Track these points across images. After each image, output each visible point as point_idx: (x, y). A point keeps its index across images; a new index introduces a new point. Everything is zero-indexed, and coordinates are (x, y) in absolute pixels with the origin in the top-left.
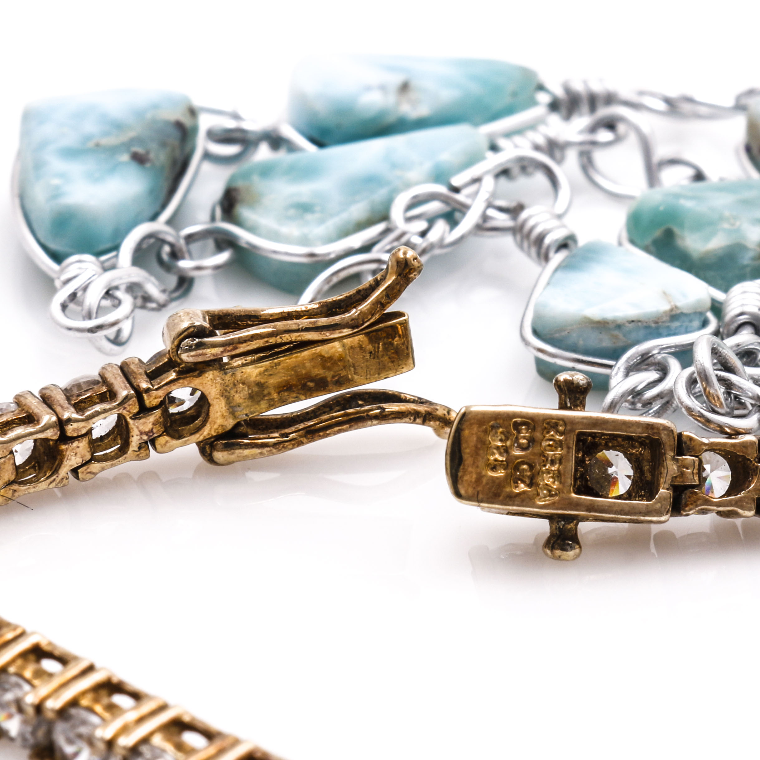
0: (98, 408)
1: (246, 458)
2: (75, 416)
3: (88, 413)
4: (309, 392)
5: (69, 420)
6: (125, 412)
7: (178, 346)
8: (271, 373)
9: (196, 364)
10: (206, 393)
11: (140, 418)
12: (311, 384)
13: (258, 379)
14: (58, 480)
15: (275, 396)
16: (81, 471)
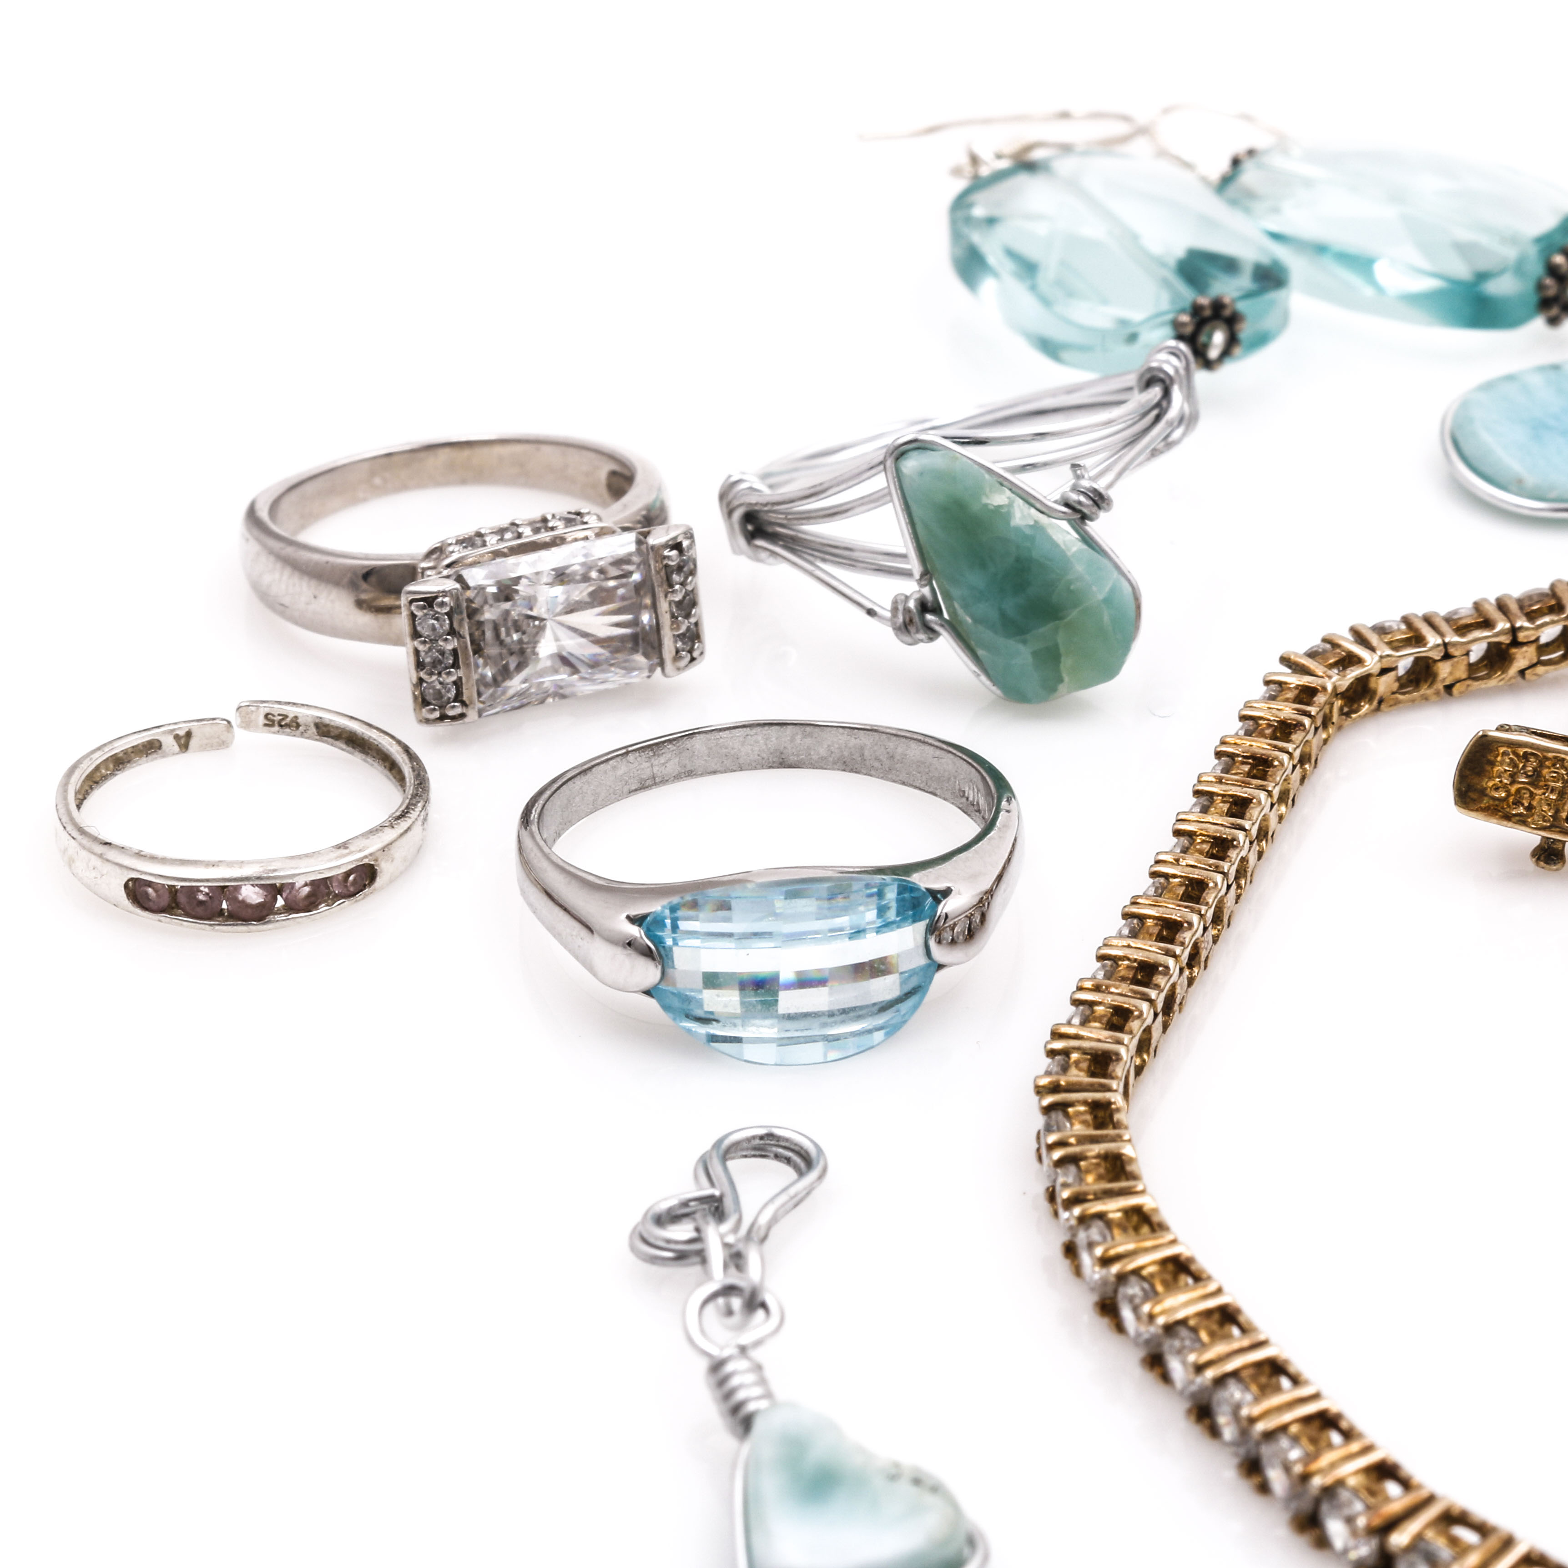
0: (1547, 619)
2: (1527, 624)
3: (1539, 622)
5: (1522, 628)
14: (1507, 678)
16: (1527, 672)
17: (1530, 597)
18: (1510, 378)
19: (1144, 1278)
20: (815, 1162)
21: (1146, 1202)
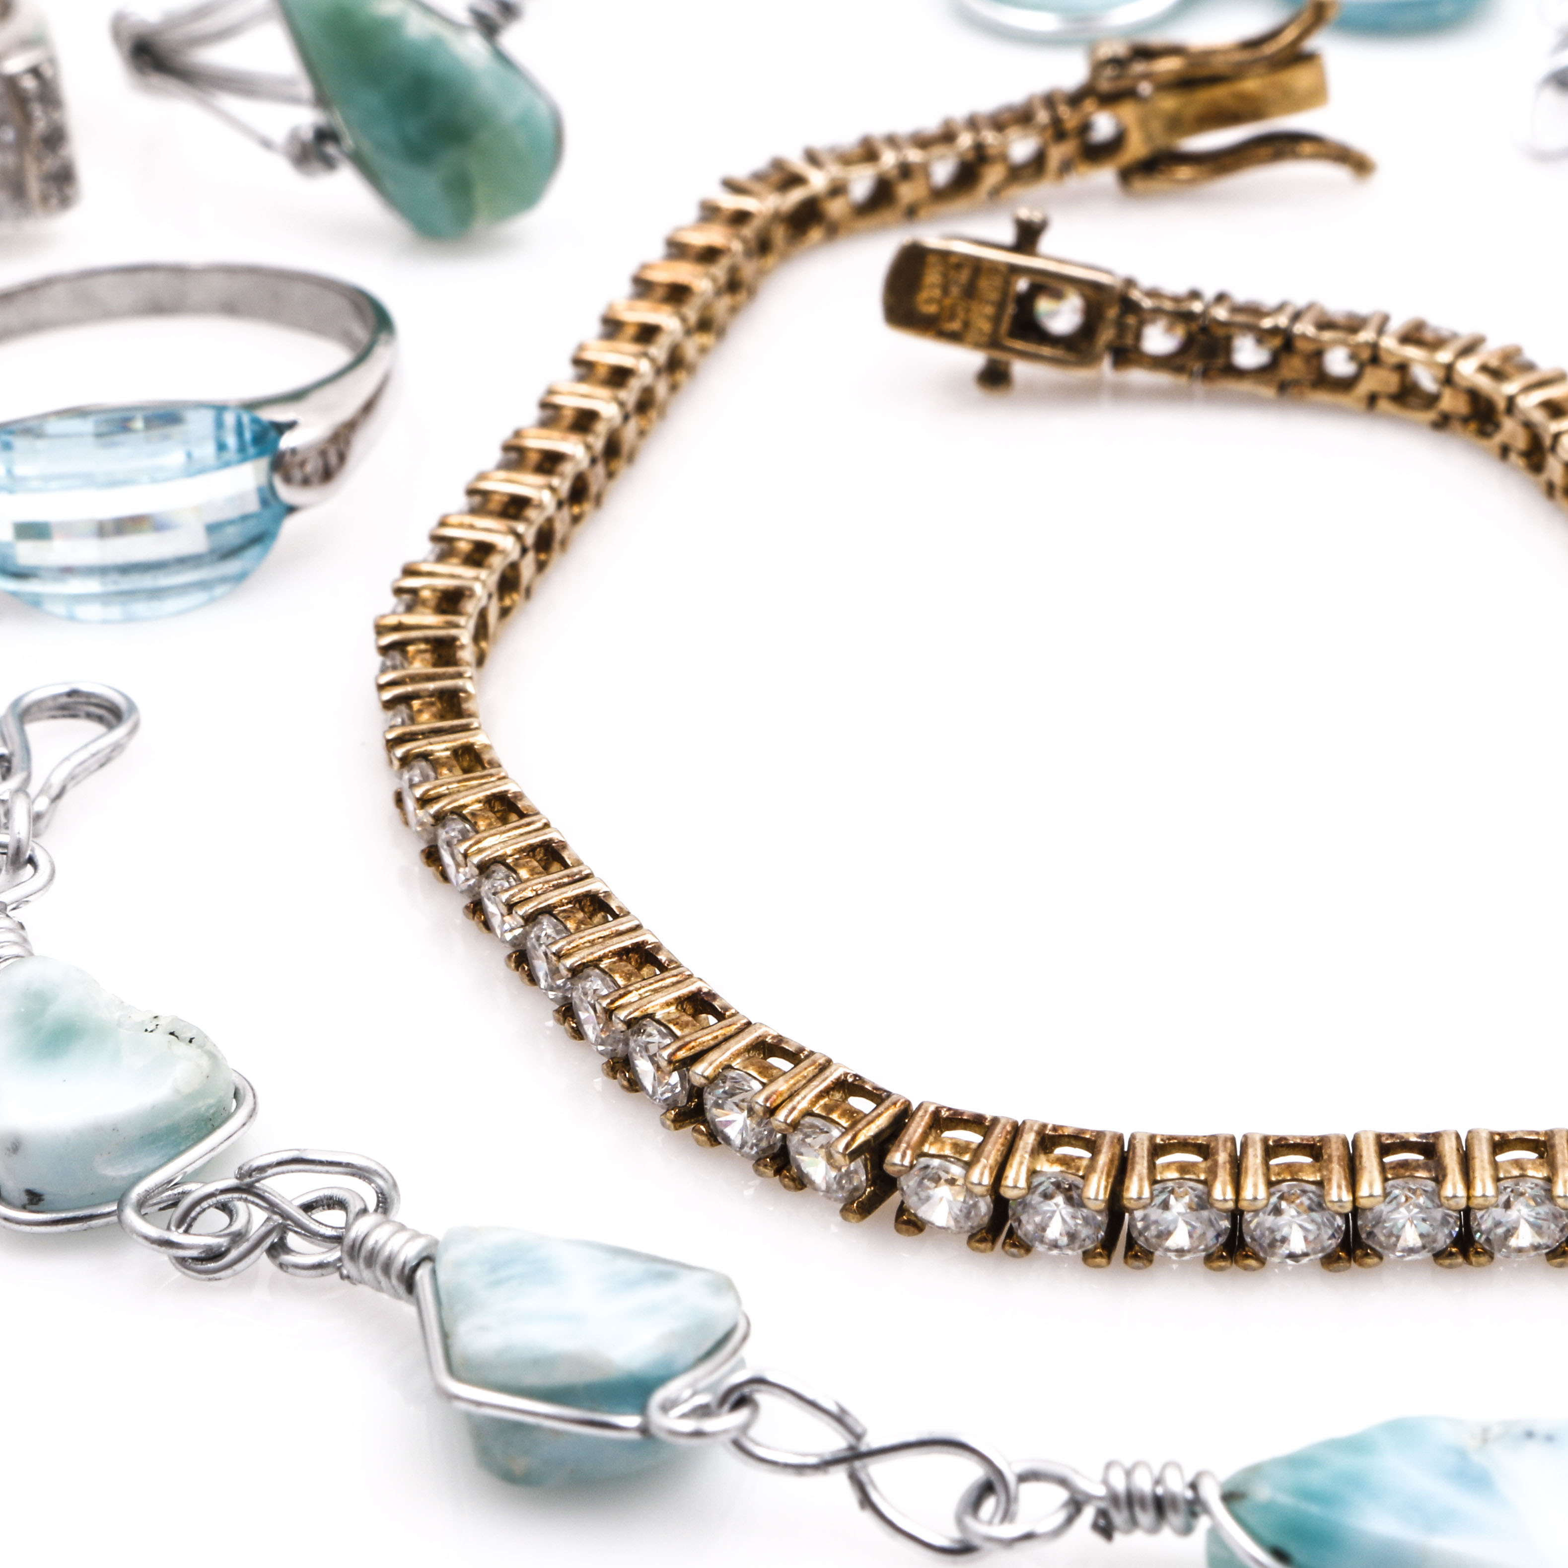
3: (1008, 135)
11: (1059, 145)
17: (1004, 111)
19: (464, 818)
20: (125, 715)
21: (478, 740)
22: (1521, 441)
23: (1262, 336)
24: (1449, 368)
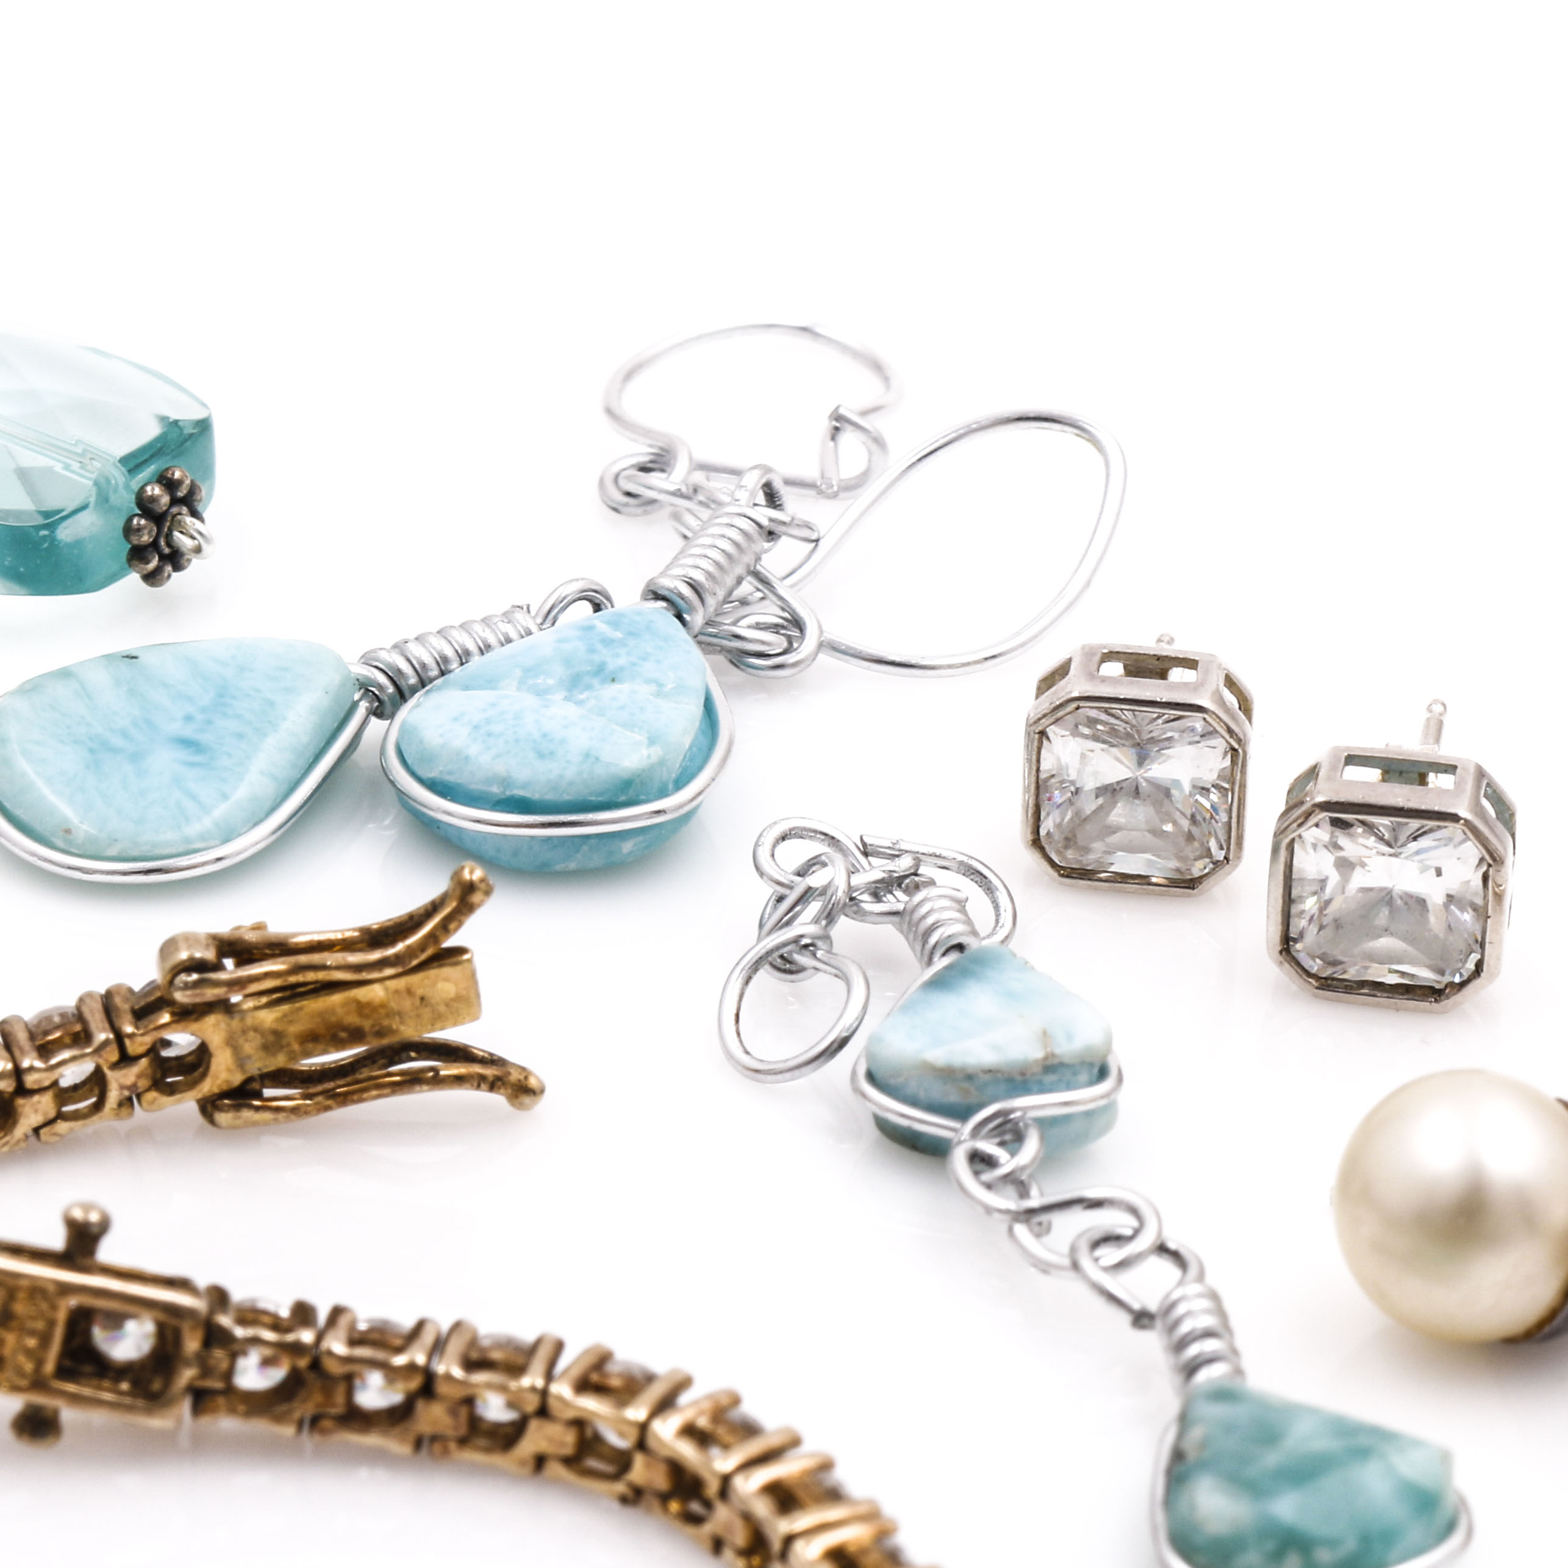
0: (66, 1055)
1: (255, 1124)
2: (38, 1064)
3: (53, 1061)
4: (340, 1044)
5: (31, 1069)
6: (101, 1061)
7: (171, 982)
8: (290, 1019)
9: (195, 1005)
10: (207, 1040)
11: (121, 1068)
12: (343, 1035)
13: (275, 1026)
14: (13, 1142)
15: (296, 1047)
16: (42, 1131)
17: (46, 1018)
18: (65, 674)
22: (740, 1537)
23: (392, 1374)
24: (643, 1428)
